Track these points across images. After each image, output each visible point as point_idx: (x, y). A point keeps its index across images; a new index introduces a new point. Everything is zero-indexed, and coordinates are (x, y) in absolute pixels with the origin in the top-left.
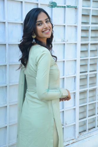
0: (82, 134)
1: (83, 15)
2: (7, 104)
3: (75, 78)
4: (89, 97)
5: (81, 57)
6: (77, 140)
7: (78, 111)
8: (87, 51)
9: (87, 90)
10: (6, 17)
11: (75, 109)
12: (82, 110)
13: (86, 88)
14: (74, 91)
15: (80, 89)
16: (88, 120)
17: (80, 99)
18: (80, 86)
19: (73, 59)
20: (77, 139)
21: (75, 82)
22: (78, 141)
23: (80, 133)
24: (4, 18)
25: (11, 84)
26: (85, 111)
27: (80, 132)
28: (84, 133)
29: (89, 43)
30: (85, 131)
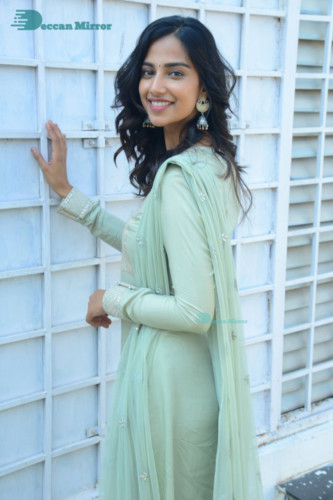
0: (292, 418)
1: (302, 42)
2: (45, 330)
3: (271, 247)
4: (317, 305)
5: (291, 179)
6: (275, 438)
7: (278, 347)
8: (314, 158)
9: (312, 282)
10: (41, 51)
11: (268, 343)
12: (294, 344)
13: (308, 274)
14: (268, 288)
15: (287, 279)
16: (314, 374)
17: (287, 312)
18: (288, 270)
19: (267, 186)
20: (274, 433)
21: (271, 256)
22: (278, 439)
23: (285, 413)
24: (34, 53)
25: (56, 268)
26: (304, 347)
27: (287, 412)
28: (300, 414)
29: (320, 133)
30: (303, 407)
